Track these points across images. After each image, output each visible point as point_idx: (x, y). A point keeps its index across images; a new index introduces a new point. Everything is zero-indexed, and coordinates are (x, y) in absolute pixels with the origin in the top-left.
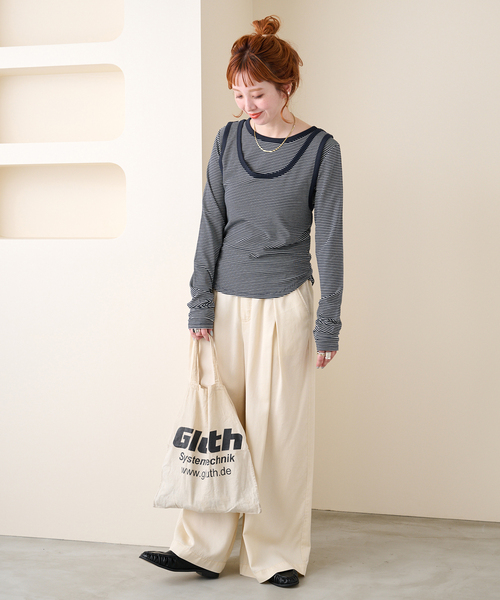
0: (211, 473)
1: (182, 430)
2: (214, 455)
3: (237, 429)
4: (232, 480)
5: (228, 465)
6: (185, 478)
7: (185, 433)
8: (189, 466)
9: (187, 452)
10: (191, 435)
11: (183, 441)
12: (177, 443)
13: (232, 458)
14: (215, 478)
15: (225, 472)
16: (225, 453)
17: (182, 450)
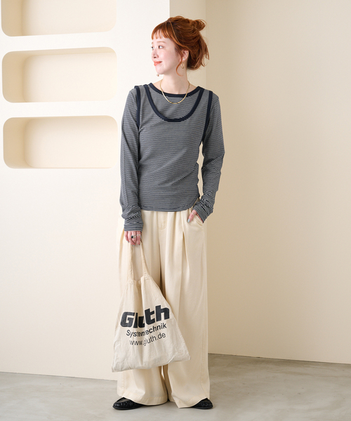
0: (151, 339)
1: (126, 314)
2: (151, 326)
3: (164, 305)
4: (167, 341)
5: (163, 331)
6: (133, 348)
7: (128, 316)
8: (135, 339)
9: (132, 329)
10: (134, 317)
11: (127, 322)
12: (123, 324)
13: (164, 326)
14: (155, 342)
15: (161, 336)
16: (159, 323)
17: (128, 328)
